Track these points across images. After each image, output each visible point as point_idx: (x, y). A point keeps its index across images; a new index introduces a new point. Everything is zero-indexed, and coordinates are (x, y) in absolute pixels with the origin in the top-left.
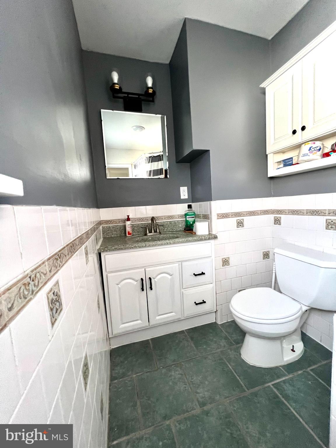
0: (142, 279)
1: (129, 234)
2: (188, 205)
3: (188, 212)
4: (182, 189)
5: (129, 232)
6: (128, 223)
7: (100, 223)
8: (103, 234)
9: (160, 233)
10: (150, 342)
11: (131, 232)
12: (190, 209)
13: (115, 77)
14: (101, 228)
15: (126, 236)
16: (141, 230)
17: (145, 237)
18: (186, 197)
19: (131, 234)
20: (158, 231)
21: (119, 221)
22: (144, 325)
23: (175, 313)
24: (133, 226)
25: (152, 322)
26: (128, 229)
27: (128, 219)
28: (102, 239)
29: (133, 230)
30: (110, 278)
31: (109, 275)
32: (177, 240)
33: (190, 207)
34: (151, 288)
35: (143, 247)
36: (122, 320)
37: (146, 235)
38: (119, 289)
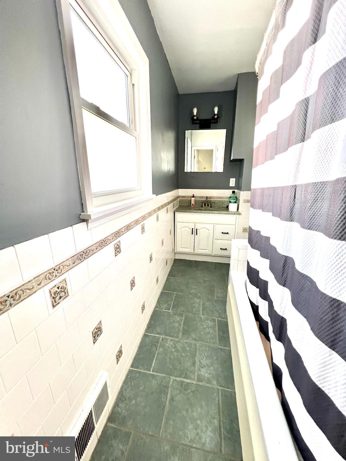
0: (193, 229)
1: (193, 205)
2: (233, 191)
3: (232, 195)
4: (231, 179)
5: (192, 204)
6: (193, 199)
7: (178, 197)
8: (179, 203)
9: (211, 207)
10: (194, 262)
11: (194, 204)
12: (233, 194)
13: (195, 111)
14: (179, 199)
15: (191, 206)
16: (200, 203)
17: (201, 208)
18: (234, 185)
19: (194, 205)
20: (210, 206)
21: (189, 197)
22: (191, 252)
23: (208, 250)
24: (195, 201)
25: (196, 252)
26: (193, 202)
27: (193, 197)
28: (178, 206)
29: (195, 203)
30: (178, 225)
31: (178, 223)
32: (214, 212)
33: (234, 192)
34: (197, 234)
35: (195, 212)
36: (181, 246)
37: (202, 207)
38: (181, 231)
